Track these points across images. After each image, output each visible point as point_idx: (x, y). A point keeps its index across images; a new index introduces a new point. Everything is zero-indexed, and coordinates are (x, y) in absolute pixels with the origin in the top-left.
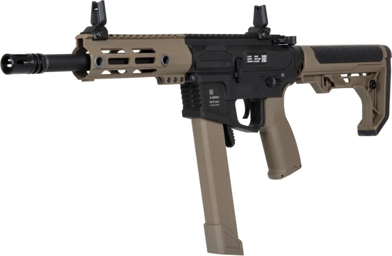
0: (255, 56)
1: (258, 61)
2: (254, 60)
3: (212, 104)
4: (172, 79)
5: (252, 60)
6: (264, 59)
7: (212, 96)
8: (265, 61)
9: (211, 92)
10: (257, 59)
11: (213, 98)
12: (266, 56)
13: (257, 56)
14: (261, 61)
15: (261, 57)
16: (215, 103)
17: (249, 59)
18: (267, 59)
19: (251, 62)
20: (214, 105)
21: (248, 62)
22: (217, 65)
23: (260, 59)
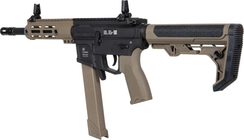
0: (109, 31)
1: (112, 34)
2: (108, 33)
3: (84, 55)
4: (67, 41)
5: (107, 33)
6: (115, 32)
7: (84, 51)
8: (116, 34)
9: (84, 49)
10: (110, 33)
11: (85, 52)
12: (116, 31)
13: (110, 31)
14: (113, 34)
15: (113, 32)
16: (85, 55)
17: (105, 32)
18: (118, 33)
19: (106, 34)
20: (85, 56)
21: (104, 34)
22: (85, 35)
23: (112, 32)
